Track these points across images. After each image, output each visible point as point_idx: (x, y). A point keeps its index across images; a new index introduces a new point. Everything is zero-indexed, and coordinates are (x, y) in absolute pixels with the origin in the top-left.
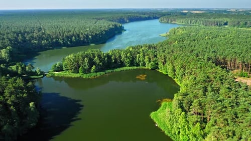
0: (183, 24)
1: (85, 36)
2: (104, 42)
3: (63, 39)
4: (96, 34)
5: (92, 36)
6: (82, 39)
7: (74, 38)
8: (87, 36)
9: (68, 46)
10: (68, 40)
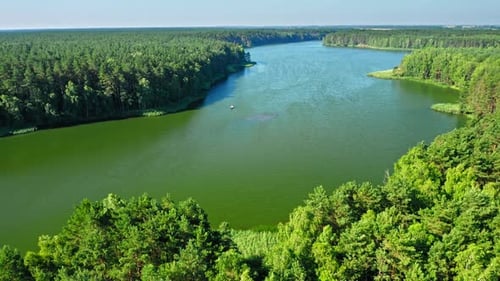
0: (390, 48)
1: (121, 78)
2: (198, 104)
3: (24, 96)
4: (168, 72)
5: (151, 77)
6: (108, 92)
7: (70, 86)
8: (131, 79)
9: (45, 123)
10: (45, 99)
